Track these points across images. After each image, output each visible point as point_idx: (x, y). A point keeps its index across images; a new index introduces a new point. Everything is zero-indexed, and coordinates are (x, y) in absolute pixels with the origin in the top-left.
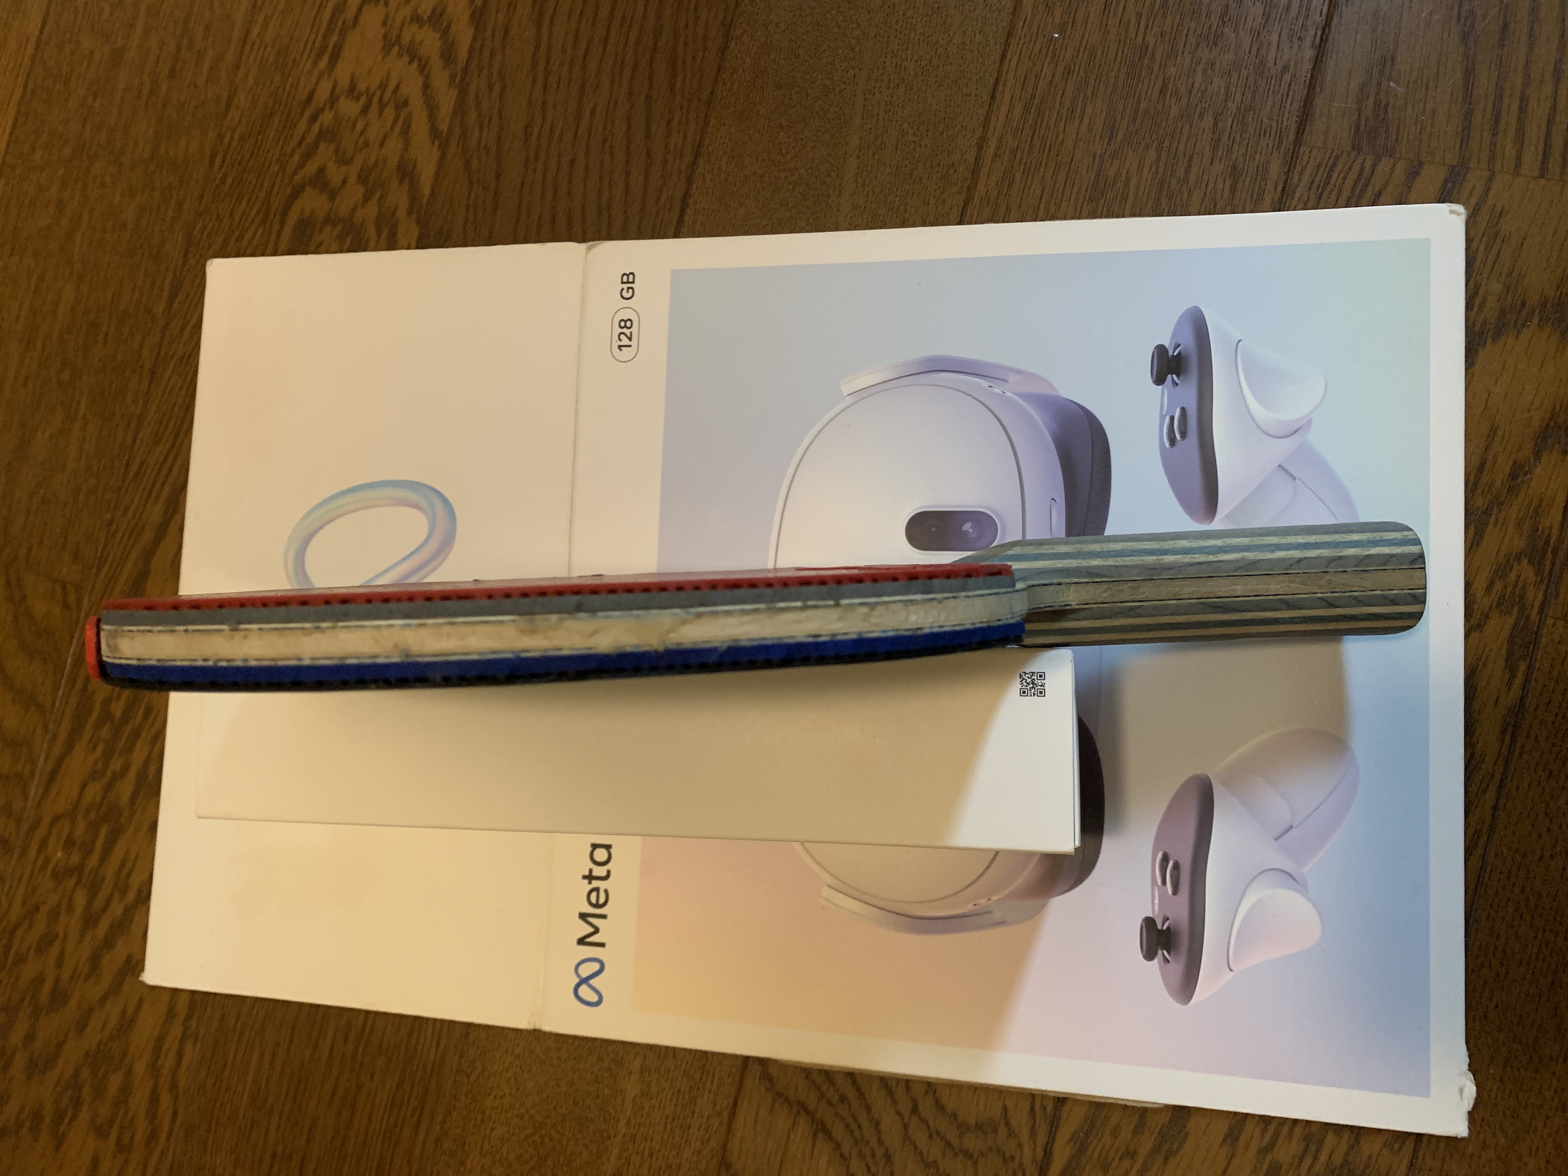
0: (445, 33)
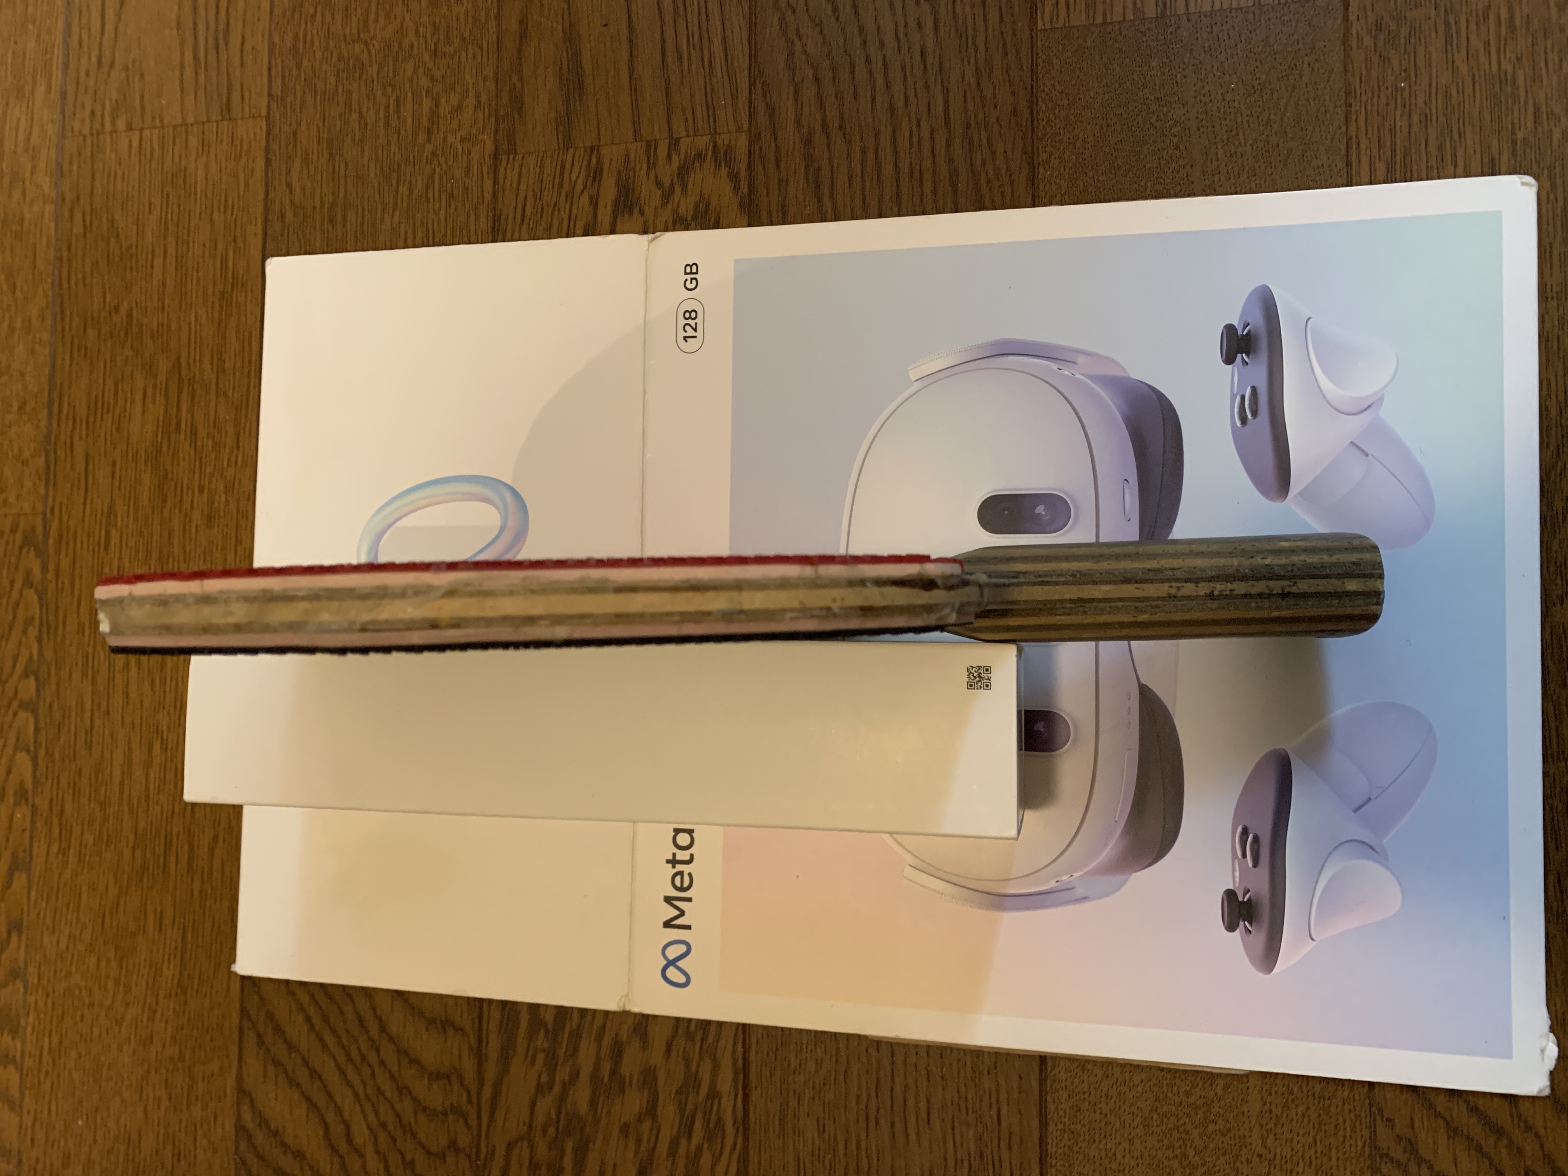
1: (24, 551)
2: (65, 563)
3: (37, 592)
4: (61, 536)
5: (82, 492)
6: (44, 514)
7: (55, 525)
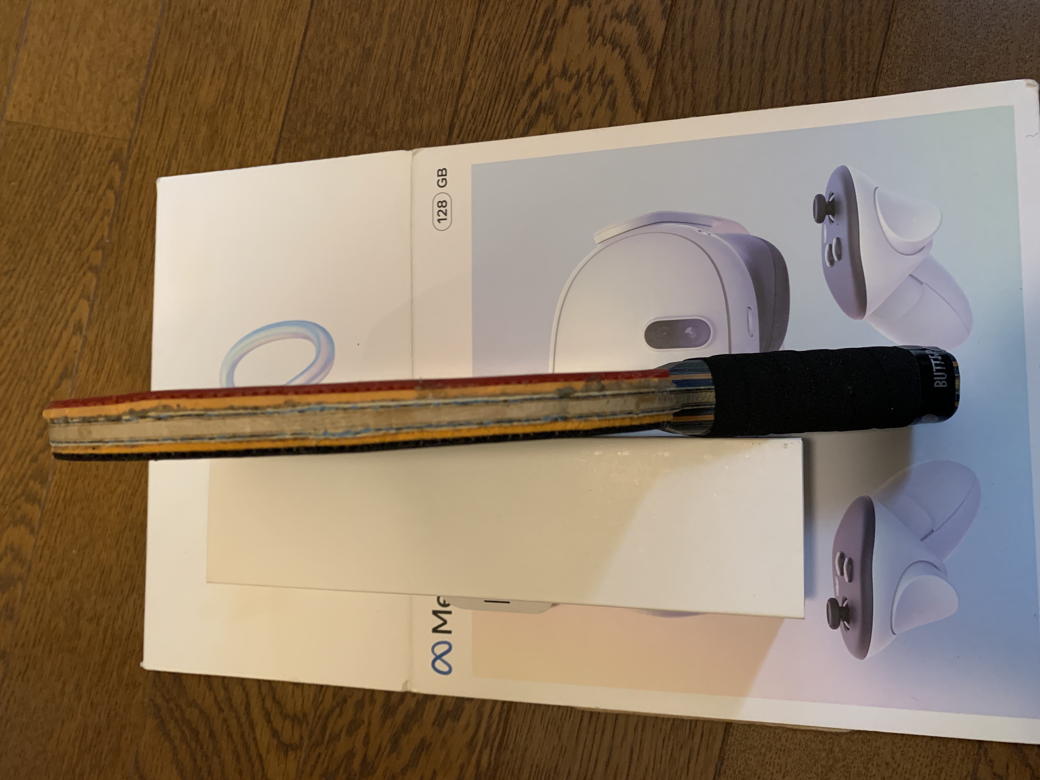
0: (641, 25)
1: (113, 164)
2: (138, 177)
3: (115, 193)
4: (138, 159)
5: (158, 132)
6: (130, 141)
7: (136, 150)
